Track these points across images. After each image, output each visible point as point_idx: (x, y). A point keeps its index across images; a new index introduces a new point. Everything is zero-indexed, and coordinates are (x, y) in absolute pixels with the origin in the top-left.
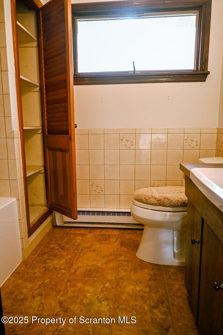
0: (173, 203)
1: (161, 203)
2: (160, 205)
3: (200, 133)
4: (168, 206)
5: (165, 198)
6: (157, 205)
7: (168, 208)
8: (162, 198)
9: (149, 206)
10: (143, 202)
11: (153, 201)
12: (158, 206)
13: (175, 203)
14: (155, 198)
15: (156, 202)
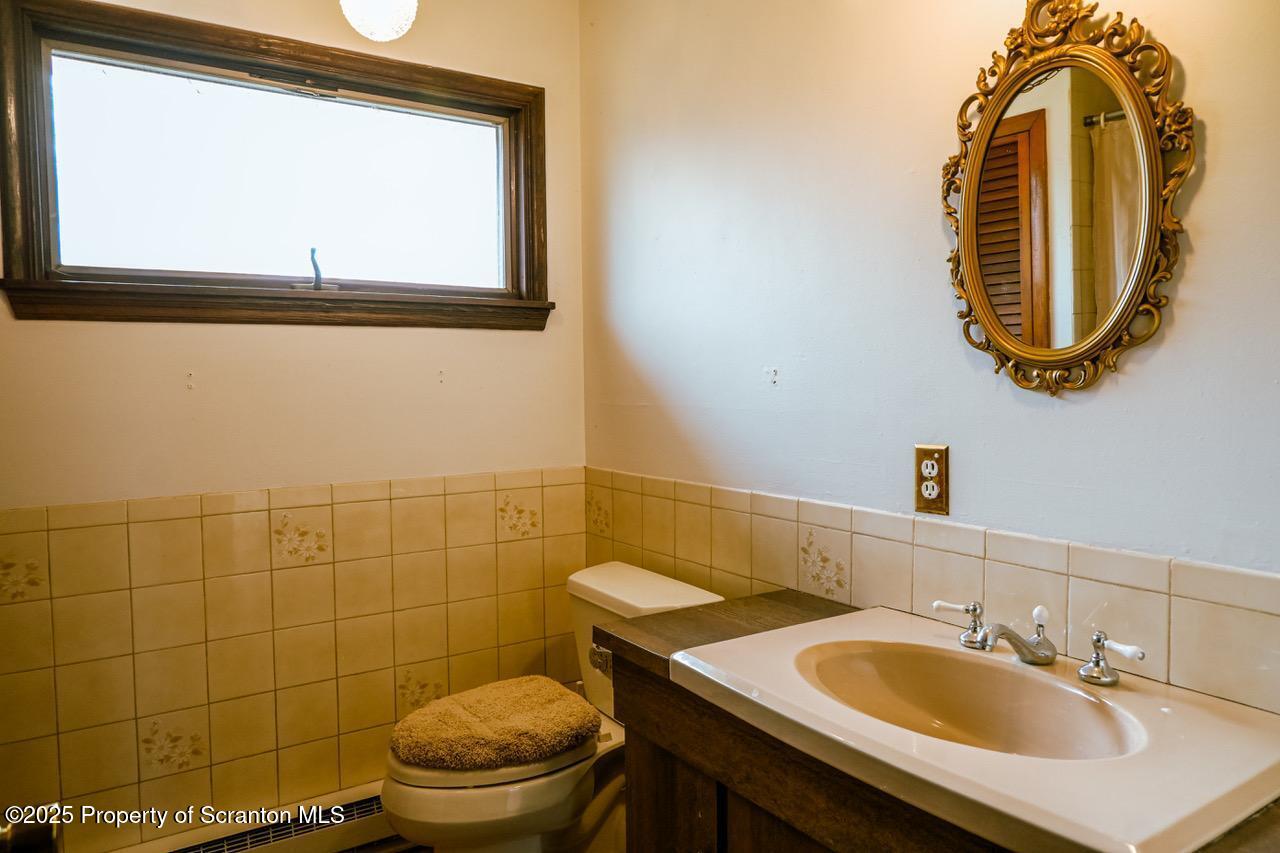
0: (548, 747)
1: (509, 756)
2: (509, 762)
3: (539, 484)
4: (535, 761)
5: (520, 735)
6: (498, 767)
7: (532, 766)
8: (510, 739)
9: (470, 775)
10: (447, 768)
11: (483, 754)
12: (501, 766)
13: (553, 746)
14: (487, 743)
15: (493, 756)
